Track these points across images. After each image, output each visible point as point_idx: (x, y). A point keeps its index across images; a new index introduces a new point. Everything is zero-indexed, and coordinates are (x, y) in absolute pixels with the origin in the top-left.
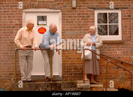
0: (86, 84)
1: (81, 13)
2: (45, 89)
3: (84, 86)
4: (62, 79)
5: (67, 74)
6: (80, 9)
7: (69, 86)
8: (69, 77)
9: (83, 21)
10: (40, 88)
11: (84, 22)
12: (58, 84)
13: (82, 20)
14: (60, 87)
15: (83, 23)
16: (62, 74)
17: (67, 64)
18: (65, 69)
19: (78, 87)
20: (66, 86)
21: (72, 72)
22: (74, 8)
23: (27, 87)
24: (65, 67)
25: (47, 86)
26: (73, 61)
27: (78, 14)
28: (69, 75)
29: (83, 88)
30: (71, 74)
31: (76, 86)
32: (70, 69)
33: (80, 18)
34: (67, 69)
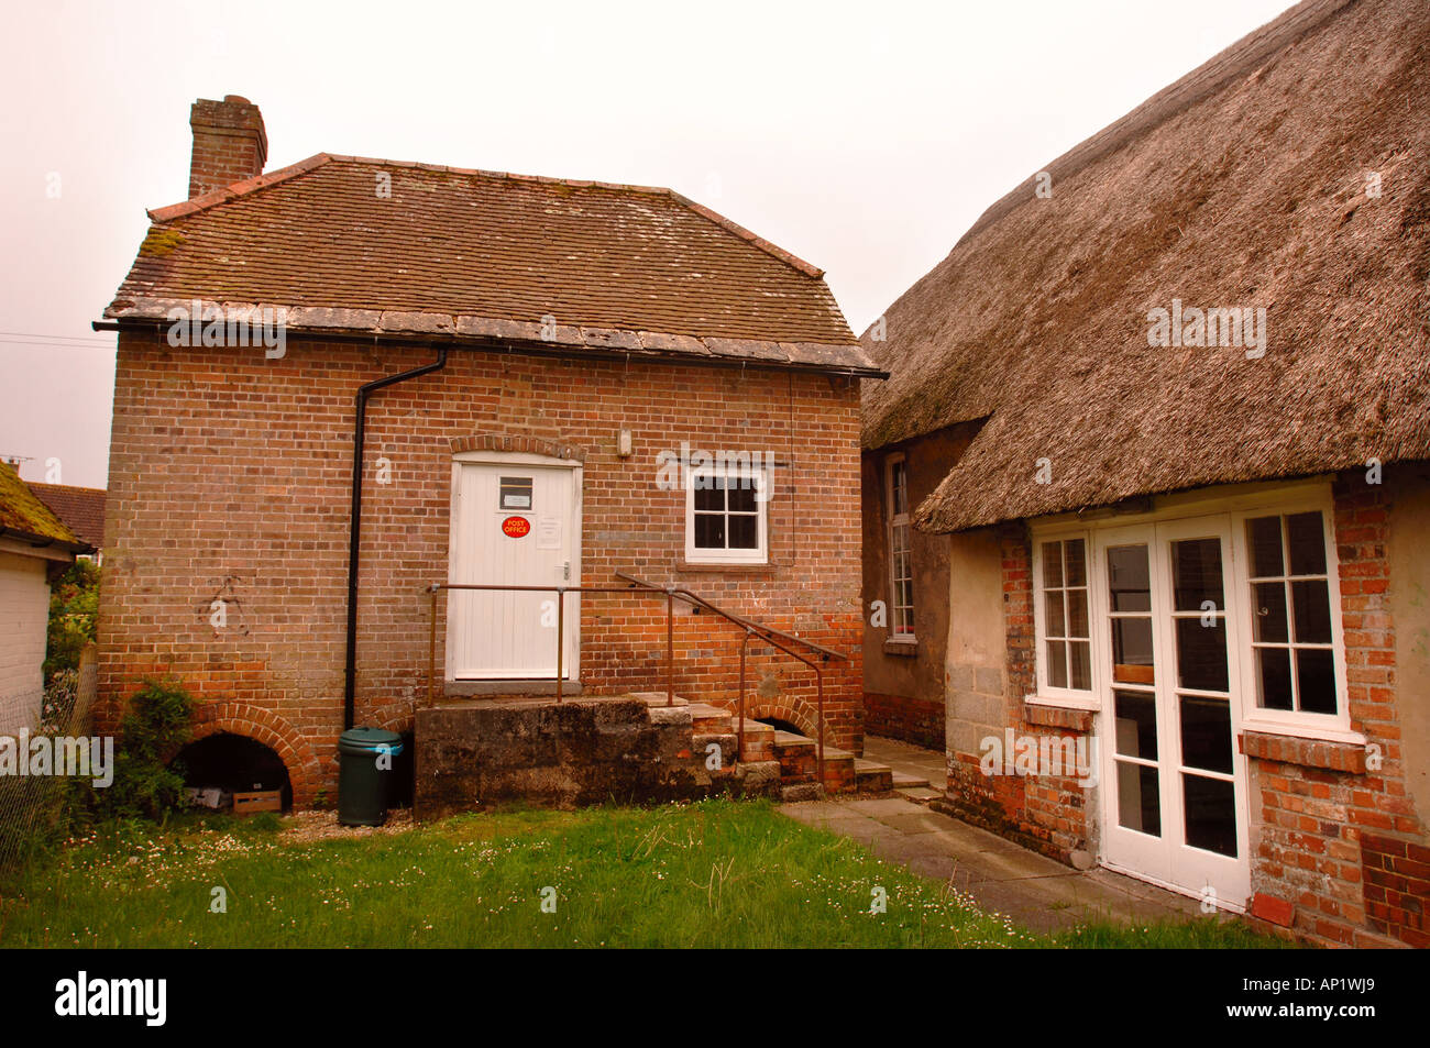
0: (680, 709)
1: (645, 473)
2: (539, 728)
3: (673, 718)
4: (580, 688)
5: (597, 674)
6: (643, 460)
7: (623, 716)
8: (602, 682)
9: (650, 499)
10: (522, 727)
11: (654, 503)
12: (586, 710)
13: (647, 495)
14: (590, 722)
15: (650, 506)
16: (581, 672)
17: (598, 639)
18: (590, 656)
19: (653, 722)
20: (613, 719)
21: (611, 665)
22: (625, 458)
23: (472, 723)
24: (590, 648)
25: (547, 720)
26: (618, 630)
27: (635, 477)
28: (601, 677)
29: (669, 725)
30: (610, 673)
31: (644, 717)
32: (607, 657)
33: (643, 491)
34: (598, 656)
